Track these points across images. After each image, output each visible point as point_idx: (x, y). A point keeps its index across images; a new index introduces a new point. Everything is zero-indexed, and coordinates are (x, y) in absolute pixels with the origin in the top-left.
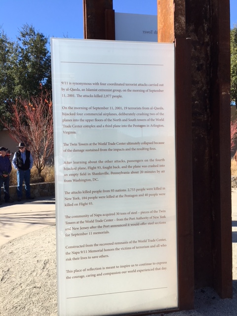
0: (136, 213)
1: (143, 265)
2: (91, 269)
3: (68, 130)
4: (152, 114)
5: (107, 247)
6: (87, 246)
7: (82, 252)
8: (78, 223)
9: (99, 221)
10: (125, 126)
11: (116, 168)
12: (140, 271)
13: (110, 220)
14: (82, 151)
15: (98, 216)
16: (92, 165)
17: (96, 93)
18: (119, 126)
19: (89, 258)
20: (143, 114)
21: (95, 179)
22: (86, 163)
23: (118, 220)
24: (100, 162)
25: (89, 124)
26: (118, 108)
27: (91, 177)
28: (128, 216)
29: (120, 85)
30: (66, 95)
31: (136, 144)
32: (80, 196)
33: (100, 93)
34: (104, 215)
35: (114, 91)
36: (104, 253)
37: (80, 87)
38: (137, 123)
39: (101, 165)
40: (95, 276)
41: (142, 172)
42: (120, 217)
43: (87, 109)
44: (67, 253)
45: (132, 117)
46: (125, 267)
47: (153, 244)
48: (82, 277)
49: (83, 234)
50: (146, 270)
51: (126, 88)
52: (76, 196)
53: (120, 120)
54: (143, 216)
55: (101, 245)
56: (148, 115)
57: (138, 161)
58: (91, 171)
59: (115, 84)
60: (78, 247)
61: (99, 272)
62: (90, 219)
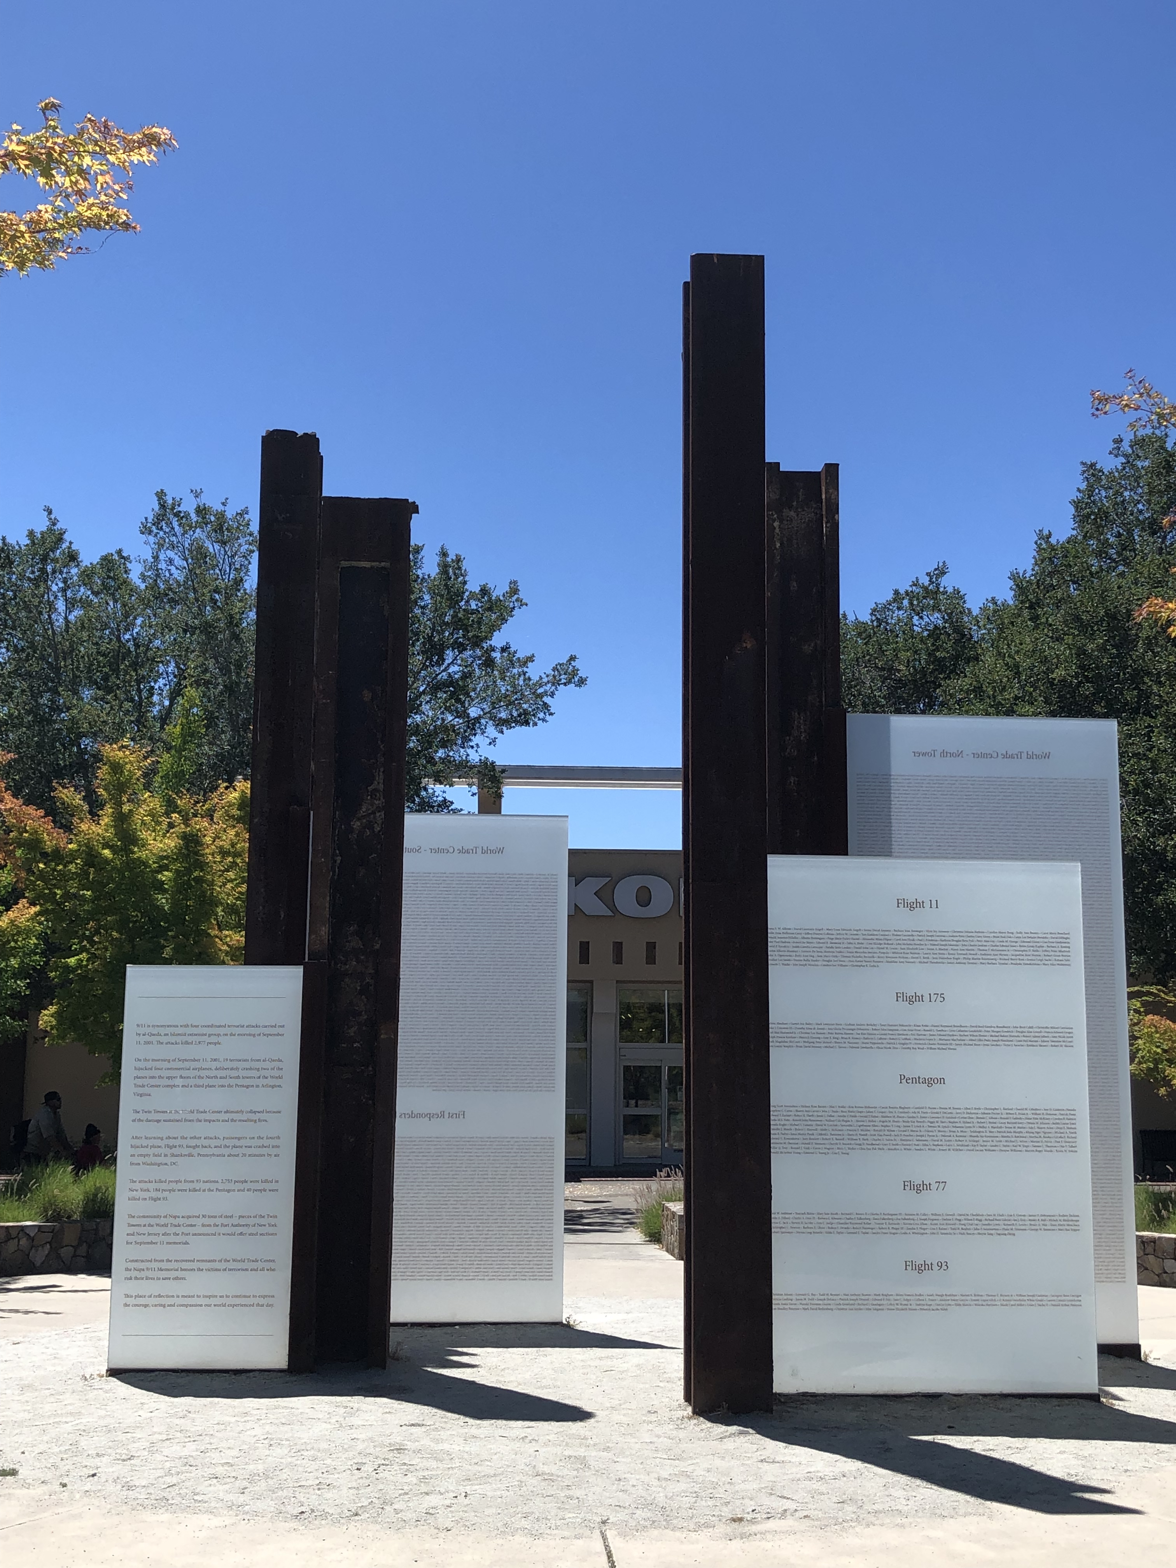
0: (231, 1217)
1: (237, 1296)
2: (160, 1296)
3: (140, 1090)
4: (265, 1069)
5: (185, 1265)
6: (156, 1261)
7: (147, 1269)
8: (145, 1226)
9: (176, 1226)
10: (223, 1086)
11: (206, 1147)
12: (233, 1306)
13: (191, 1225)
14: (158, 1121)
15: (175, 1217)
16: (171, 1142)
17: (184, 1039)
18: (214, 1086)
19: (159, 1279)
20: (251, 1069)
21: (174, 1164)
22: (162, 1139)
23: (203, 1225)
24: (183, 1138)
25: (170, 1082)
26: (215, 1060)
27: (169, 1160)
28: (219, 1221)
29: (220, 1026)
30: (142, 1042)
31: (237, 1112)
32: (151, 1186)
33: (190, 1039)
34: (183, 1217)
35: (210, 1035)
36: (179, 1274)
37: (163, 1031)
38: (240, 1082)
39: (184, 1143)
40: (164, 1306)
41: (244, 1155)
42: (207, 1221)
43: (169, 1061)
44: (127, 1269)
45: (234, 1073)
46: (209, 1297)
47: (254, 1265)
48: (146, 1306)
49: (152, 1243)
50: (242, 1305)
51: (227, 1030)
52: (144, 1186)
53: (216, 1077)
54: (243, 1221)
55: (176, 1261)
56: (258, 1070)
57: (239, 1139)
58: (168, 1151)
59: (212, 1026)
60: (142, 1261)
61: (170, 1301)
62: (163, 1221)
